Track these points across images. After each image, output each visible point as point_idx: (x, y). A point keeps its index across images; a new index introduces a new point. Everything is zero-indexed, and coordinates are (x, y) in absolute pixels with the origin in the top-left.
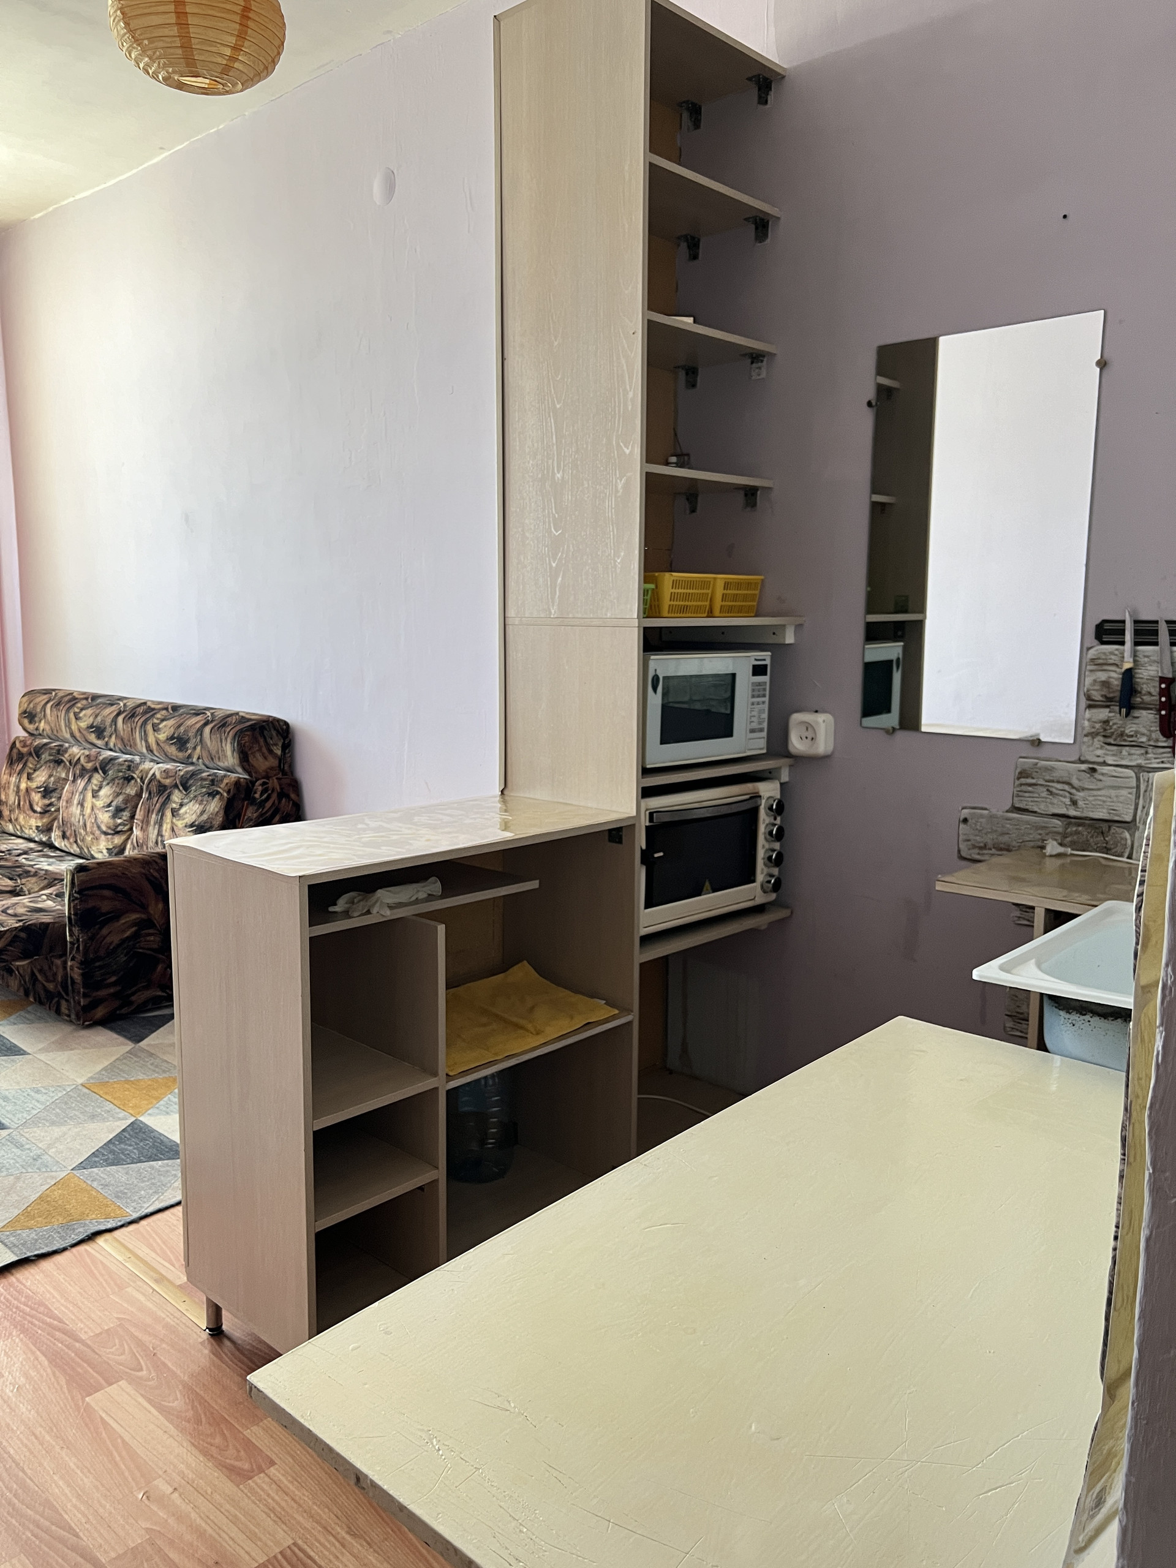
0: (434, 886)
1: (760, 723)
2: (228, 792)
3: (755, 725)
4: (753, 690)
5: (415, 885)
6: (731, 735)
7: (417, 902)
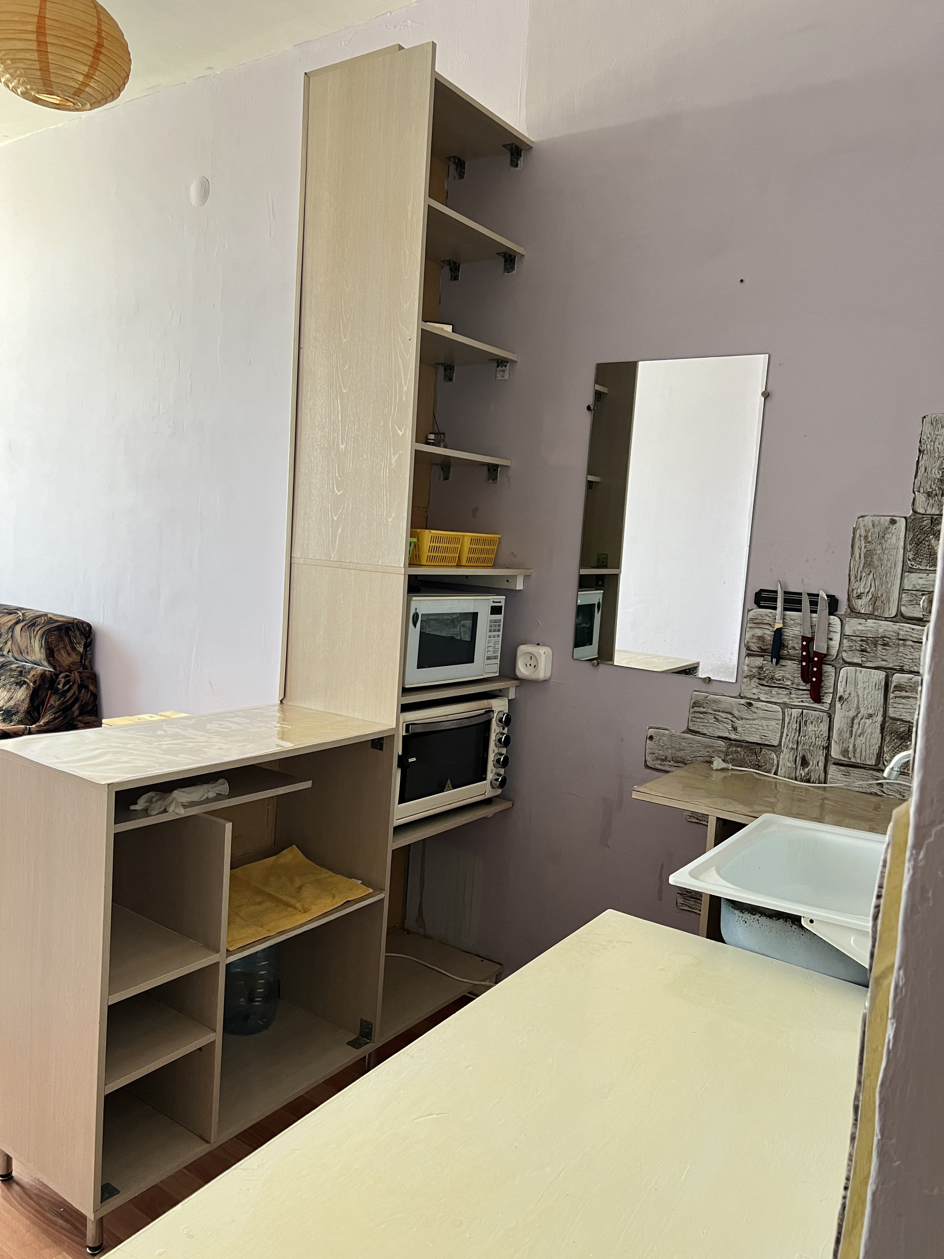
0: (223, 787)
1: (494, 652)
2: (35, 683)
3: (490, 654)
4: (491, 626)
5: (206, 786)
6: (473, 662)
7: (208, 801)
